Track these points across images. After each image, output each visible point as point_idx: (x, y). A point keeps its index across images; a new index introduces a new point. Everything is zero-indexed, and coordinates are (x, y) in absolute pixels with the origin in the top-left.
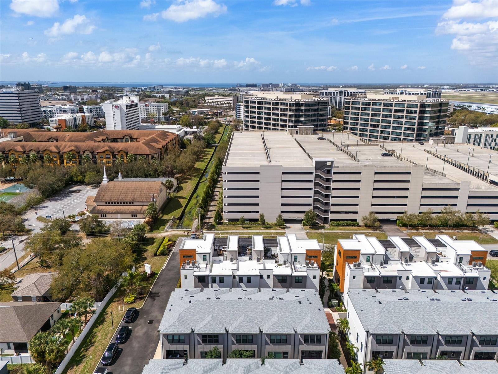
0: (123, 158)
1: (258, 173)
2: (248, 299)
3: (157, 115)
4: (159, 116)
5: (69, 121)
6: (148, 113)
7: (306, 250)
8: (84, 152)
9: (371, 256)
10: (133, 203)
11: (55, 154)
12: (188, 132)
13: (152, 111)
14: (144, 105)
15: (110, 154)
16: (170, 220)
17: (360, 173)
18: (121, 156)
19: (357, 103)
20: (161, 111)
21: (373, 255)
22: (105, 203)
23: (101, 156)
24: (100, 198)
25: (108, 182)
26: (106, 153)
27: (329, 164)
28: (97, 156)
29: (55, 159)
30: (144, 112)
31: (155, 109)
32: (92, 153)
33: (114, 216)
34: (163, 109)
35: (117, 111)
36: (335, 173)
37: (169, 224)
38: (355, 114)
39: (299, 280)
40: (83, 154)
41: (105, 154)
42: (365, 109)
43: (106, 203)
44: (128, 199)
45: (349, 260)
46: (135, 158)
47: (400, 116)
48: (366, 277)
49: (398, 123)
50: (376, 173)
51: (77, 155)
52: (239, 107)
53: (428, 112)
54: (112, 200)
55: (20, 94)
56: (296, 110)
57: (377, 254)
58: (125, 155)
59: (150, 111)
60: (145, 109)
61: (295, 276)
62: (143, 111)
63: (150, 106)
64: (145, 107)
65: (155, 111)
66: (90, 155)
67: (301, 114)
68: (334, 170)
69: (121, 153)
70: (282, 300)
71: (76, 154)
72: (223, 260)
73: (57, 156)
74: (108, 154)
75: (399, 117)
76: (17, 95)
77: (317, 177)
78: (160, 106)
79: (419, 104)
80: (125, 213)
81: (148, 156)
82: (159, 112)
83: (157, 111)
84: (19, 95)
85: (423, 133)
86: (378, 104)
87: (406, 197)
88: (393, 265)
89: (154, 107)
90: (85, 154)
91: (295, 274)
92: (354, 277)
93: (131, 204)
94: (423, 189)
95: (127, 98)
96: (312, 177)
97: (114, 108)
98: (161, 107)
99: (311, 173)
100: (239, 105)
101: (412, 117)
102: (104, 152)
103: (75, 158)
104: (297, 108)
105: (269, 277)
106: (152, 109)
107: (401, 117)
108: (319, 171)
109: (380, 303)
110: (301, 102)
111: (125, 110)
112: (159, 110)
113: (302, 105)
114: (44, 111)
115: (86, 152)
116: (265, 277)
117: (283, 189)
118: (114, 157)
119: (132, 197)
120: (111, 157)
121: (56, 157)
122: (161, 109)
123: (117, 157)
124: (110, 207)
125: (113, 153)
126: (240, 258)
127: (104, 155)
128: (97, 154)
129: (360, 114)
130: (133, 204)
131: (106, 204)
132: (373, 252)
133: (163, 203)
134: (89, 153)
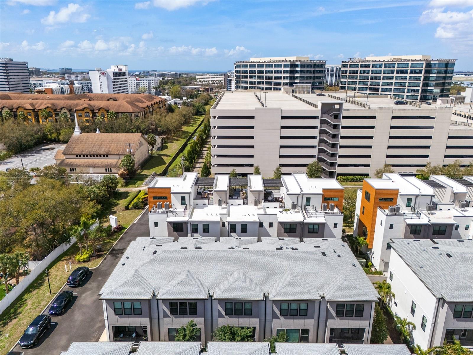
0: (104, 117)
1: (253, 118)
2: (244, 249)
3: (148, 89)
4: (149, 90)
5: (56, 90)
6: (138, 87)
7: (324, 190)
8: (61, 109)
9: (413, 198)
10: (107, 156)
11: (30, 111)
12: (177, 103)
13: (143, 85)
14: (135, 79)
15: (90, 112)
16: (150, 175)
17: (374, 118)
18: (102, 115)
19: (355, 66)
20: (152, 85)
21: (417, 196)
22: (75, 156)
23: (79, 114)
24: (70, 151)
25: (81, 133)
26: (86, 110)
27: (337, 107)
28: (75, 114)
29: (29, 117)
30: (135, 86)
31: (145, 84)
32: (70, 111)
34: (154, 84)
35: (104, 79)
36: (344, 118)
37: (148, 179)
38: (353, 77)
39: (313, 229)
40: (60, 112)
41: (84, 112)
42: (364, 72)
43: (77, 156)
44: (102, 152)
45: (383, 203)
46: (116, 114)
47: (403, 77)
48: (409, 225)
49: (401, 85)
50: (393, 118)
51: (53, 113)
52: (230, 82)
53: (434, 72)
54: (84, 153)
56: (291, 72)
57: (422, 195)
58: (105, 112)
59: (140, 85)
60: (135, 83)
61: (309, 224)
62: (133, 86)
63: (141, 81)
64: (135, 81)
65: (145, 85)
66: (68, 113)
67: (296, 75)
68: (344, 114)
69: (101, 111)
70: (297, 250)
71: (52, 111)
72: (209, 204)
73: (32, 114)
74: (87, 112)
75: (402, 79)
76: (4, 65)
77: (323, 122)
78: (151, 80)
79: (425, 62)
80: (98, 167)
81: (131, 113)
82: (149, 87)
83: (148, 85)
84: (6, 65)
85: (428, 95)
86: (378, 66)
87: (428, 147)
88: (443, 211)
89: (145, 81)
90: (62, 112)
91: (308, 220)
92: (391, 226)
93: (106, 157)
94: (450, 137)
95: (115, 67)
96: (316, 123)
97: (100, 75)
98: (152, 82)
99: (315, 118)
100: (230, 80)
101: (416, 78)
102: (83, 109)
103: (52, 116)
104: (292, 69)
105: (271, 225)
106: (143, 84)
107: (404, 79)
108: (326, 115)
109: (449, 256)
110: (296, 63)
111: (113, 78)
112: (149, 84)
113: (297, 66)
114: (34, 84)
115: (63, 109)
116: (266, 225)
117: (282, 137)
118: (94, 115)
119: (107, 149)
120: (91, 115)
121: (30, 115)
122: (152, 84)
123: (97, 115)
124: (81, 160)
125: (93, 111)
126: (231, 201)
127: (83, 114)
128: (75, 112)
129: (358, 77)
130: (107, 158)
131: (77, 158)
132: (417, 193)
133: (143, 159)
134: (66, 111)
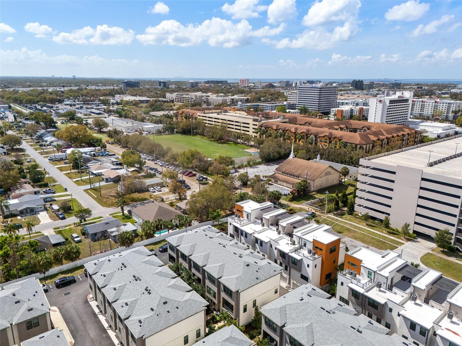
0: (337, 145)
1: (394, 173)
3: (446, 113)
4: (447, 113)
6: (435, 110)
7: (314, 240)
8: (311, 134)
10: (298, 177)
11: (293, 133)
12: (459, 133)
13: (441, 108)
14: (434, 101)
15: (328, 139)
16: (317, 198)
18: (335, 142)
20: (451, 109)
21: (374, 272)
23: (321, 140)
24: (280, 168)
26: (325, 138)
28: (318, 140)
29: (292, 138)
30: (432, 109)
31: (444, 107)
32: (316, 136)
33: (282, 183)
34: (454, 107)
35: (380, 105)
37: (312, 201)
39: (294, 261)
40: (310, 136)
41: (324, 138)
43: (283, 173)
44: (296, 174)
45: (351, 266)
46: (345, 145)
51: (305, 136)
54: (287, 172)
55: (321, 88)
57: (378, 274)
58: (338, 141)
59: (438, 108)
60: (433, 106)
61: (292, 257)
62: (430, 108)
63: (440, 103)
64: (434, 104)
65: (444, 109)
69: (336, 140)
71: (305, 135)
73: (294, 135)
74: (326, 139)
76: (319, 89)
78: (451, 104)
80: (289, 183)
81: (356, 145)
82: (448, 110)
83: (446, 109)
89: (445, 104)
93: (297, 178)
95: (400, 93)
97: (378, 102)
98: (452, 105)
102: (324, 137)
103: (304, 139)
105: (276, 248)
106: (441, 106)
111: (388, 104)
112: (449, 107)
115: (312, 135)
116: (273, 247)
118: (330, 142)
119: (300, 172)
120: (328, 142)
121: (292, 136)
122: (452, 107)
123: (332, 142)
124: (284, 176)
125: (330, 139)
126: (271, 227)
127: (323, 140)
128: (319, 138)
130: (298, 178)
133: (326, 186)
134: (314, 137)
